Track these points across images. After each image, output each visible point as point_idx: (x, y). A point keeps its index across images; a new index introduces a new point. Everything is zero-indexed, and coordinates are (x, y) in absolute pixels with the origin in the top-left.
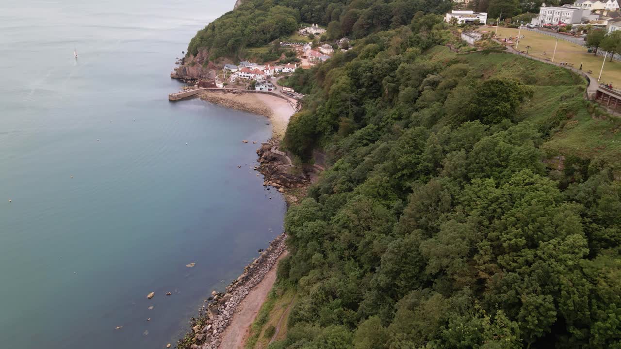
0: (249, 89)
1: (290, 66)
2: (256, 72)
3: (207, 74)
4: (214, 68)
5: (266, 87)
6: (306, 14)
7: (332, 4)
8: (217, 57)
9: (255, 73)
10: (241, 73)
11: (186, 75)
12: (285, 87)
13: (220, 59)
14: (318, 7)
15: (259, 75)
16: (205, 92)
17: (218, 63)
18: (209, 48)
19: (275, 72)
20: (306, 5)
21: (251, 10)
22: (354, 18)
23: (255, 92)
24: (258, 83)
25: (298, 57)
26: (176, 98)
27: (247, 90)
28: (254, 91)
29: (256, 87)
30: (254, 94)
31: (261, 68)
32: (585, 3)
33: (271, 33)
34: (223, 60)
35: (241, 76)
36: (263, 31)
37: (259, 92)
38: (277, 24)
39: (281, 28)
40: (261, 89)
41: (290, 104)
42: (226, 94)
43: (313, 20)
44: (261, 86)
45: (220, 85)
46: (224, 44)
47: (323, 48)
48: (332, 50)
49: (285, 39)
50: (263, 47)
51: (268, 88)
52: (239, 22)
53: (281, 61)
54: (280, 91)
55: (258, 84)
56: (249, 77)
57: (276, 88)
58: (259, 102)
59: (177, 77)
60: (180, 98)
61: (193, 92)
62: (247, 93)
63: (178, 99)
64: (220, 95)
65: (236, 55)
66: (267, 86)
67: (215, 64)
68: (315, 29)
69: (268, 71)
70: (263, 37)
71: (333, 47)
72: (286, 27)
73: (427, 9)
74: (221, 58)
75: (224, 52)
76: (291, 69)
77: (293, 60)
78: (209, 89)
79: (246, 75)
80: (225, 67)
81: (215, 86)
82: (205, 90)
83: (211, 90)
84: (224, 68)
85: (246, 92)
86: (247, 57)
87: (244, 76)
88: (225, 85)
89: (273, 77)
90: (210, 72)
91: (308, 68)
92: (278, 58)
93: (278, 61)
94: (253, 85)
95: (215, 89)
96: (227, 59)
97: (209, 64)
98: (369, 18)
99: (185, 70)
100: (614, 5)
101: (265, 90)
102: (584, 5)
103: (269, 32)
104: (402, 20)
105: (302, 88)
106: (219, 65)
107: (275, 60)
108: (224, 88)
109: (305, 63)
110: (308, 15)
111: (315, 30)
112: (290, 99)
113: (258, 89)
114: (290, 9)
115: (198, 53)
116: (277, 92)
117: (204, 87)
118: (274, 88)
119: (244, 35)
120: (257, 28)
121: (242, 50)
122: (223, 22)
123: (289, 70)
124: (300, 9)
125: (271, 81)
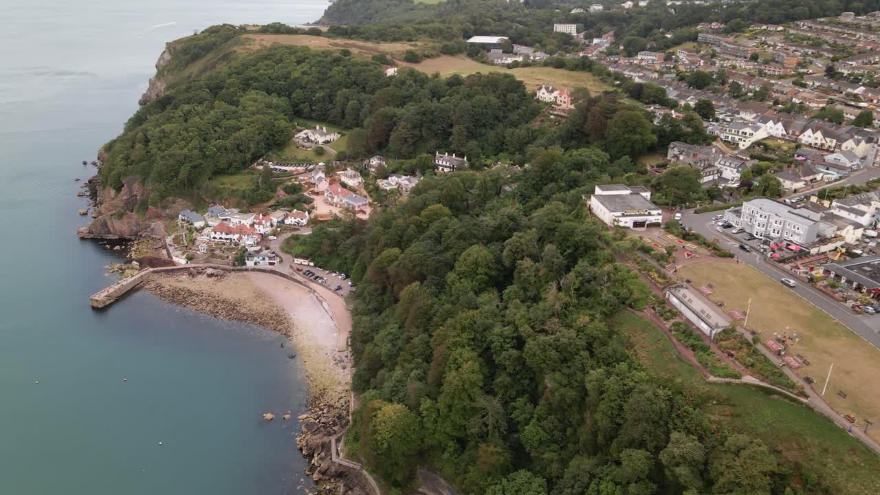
0: (234, 265)
1: (298, 214)
2: (241, 230)
3: (149, 230)
4: (159, 217)
5: (264, 259)
6: (301, 106)
7: (344, 90)
8: (163, 197)
9: (240, 233)
10: (215, 233)
11: (109, 232)
12: (297, 256)
13: (168, 201)
14: (320, 94)
15: (248, 235)
16: (156, 276)
17: (164, 207)
18: (145, 179)
19: (272, 225)
20: (298, 91)
21: (207, 102)
22: (390, 124)
23: (246, 270)
24: (250, 254)
25: (306, 194)
26: (104, 302)
27: (232, 268)
28: (244, 267)
29: (246, 261)
30: (245, 273)
31: (247, 220)
32: (745, 130)
33: (253, 150)
34: (174, 203)
35: (214, 238)
36: (238, 147)
37: (253, 270)
38: (260, 133)
39: (268, 139)
40: (255, 264)
41: (315, 297)
42: (195, 279)
43: (314, 115)
44: (256, 259)
45: (181, 261)
46: (172, 174)
47: (346, 175)
48: (360, 179)
49: (275, 155)
50: (241, 174)
51: (267, 260)
52: (192, 131)
53: (278, 202)
54: (291, 267)
55: (251, 256)
56: (231, 239)
57: (281, 261)
58: (260, 295)
59: (92, 236)
60: (112, 301)
61: (134, 281)
62: (233, 273)
63: (108, 303)
64: (185, 282)
65: (196, 191)
66: (267, 259)
67: (159, 211)
68: (322, 134)
69: (261, 226)
70: (239, 156)
71: (361, 175)
72: (274, 136)
73: (504, 113)
74: (170, 199)
75: (174, 188)
76: (300, 220)
77: (298, 201)
78: (162, 271)
79: (224, 236)
80: (180, 216)
81: (172, 263)
82: (154, 272)
83: (167, 271)
84: (178, 218)
85: (230, 271)
86: (219, 197)
87: (221, 238)
88: (190, 259)
89: (271, 237)
90: (153, 225)
91: (329, 218)
92: (273, 197)
93: (272, 202)
94: (242, 257)
95: (173, 270)
96: (180, 199)
97: (149, 211)
98: (415, 127)
99: (105, 224)
100: (777, 129)
101: (264, 264)
102: (743, 132)
103: (249, 149)
104: (468, 131)
105: (328, 262)
106: (167, 211)
107: (267, 201)
108: (190, 265)
109: (322, 209)
110: (305, 108)
111: (323, 137)
112: (313, 285)
113: (250, 264)
114: (275, 100)
115: (123, 186)
116: (285, 270)
117: (152, 267)
118: (278, 260)
119: (205, 156)
120: (228, 143)
121: (205, 183)
122: (163, 131)
123: (296, 220)
124: (289, 96)
125: (271, 246)
